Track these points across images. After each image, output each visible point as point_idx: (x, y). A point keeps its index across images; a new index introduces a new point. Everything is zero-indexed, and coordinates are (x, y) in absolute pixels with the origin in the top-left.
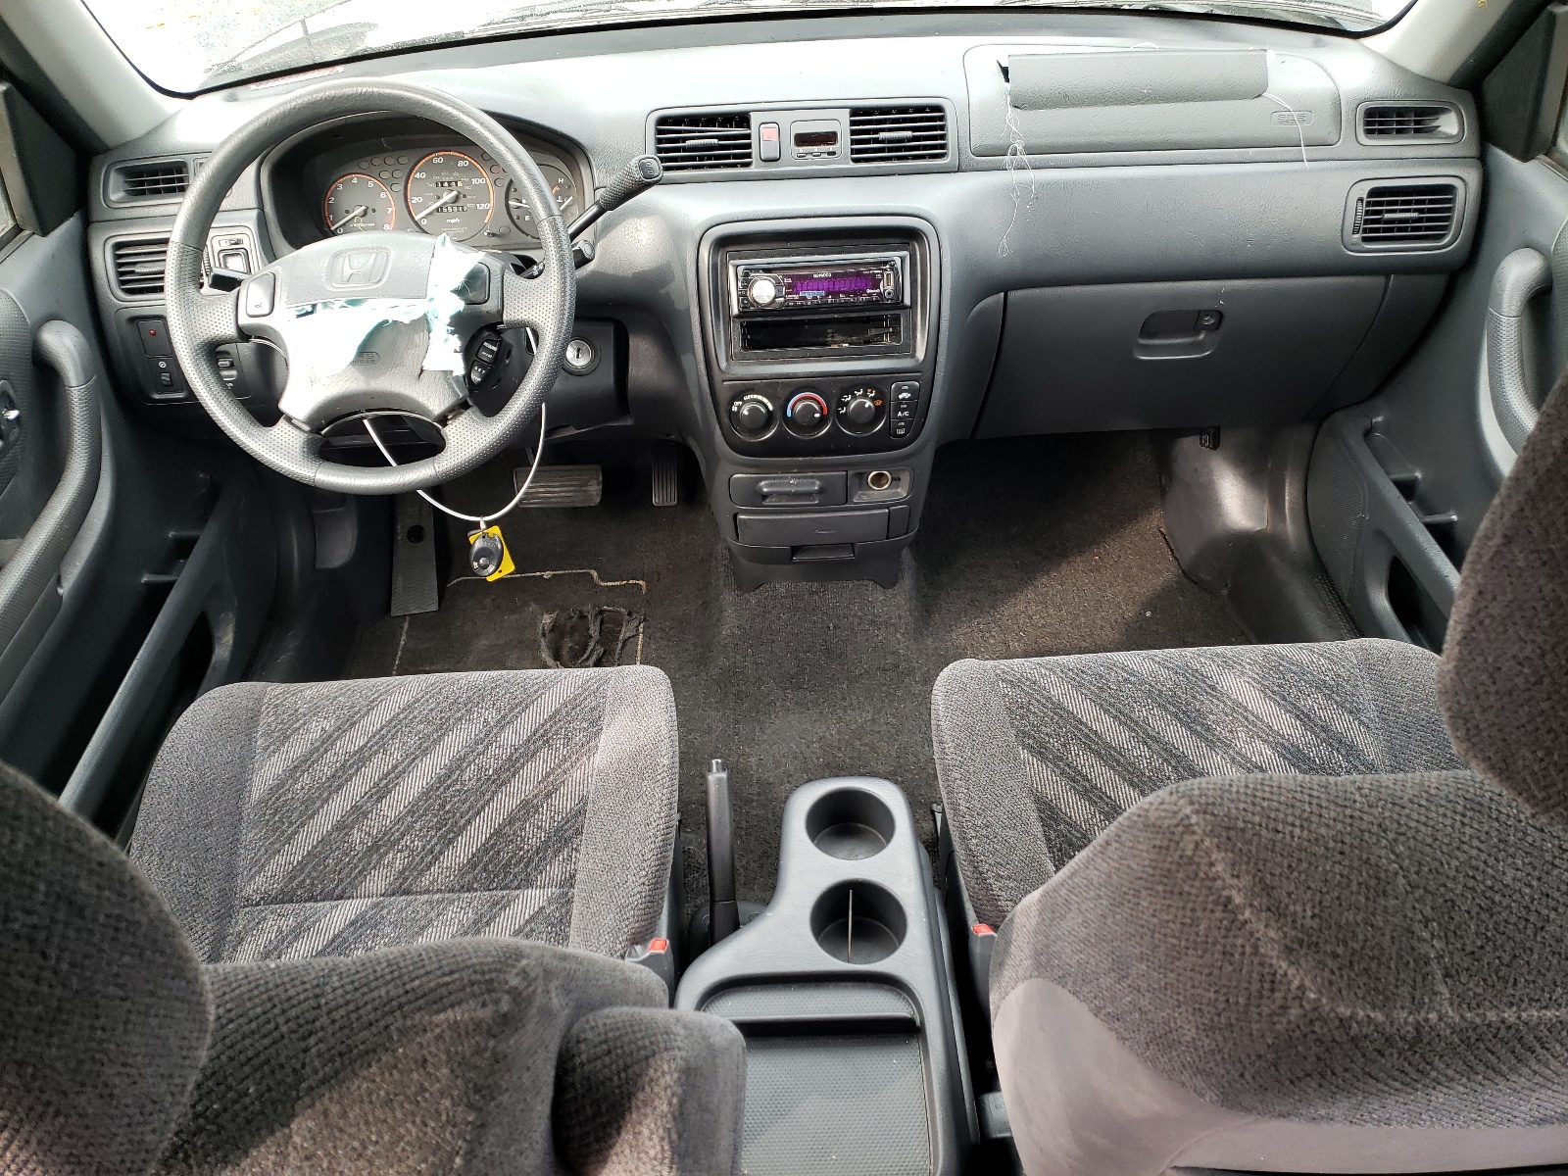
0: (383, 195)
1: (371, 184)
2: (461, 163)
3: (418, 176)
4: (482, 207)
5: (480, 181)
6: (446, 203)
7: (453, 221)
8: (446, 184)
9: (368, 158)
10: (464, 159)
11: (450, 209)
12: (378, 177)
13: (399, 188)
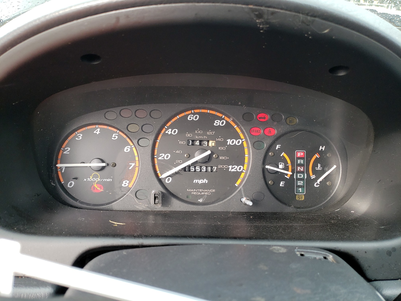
0: (127, 149)
1: (115, 137)
2: (217, 123)
3: (169, 132)
4: (233, 169)
5: (236, 142)
6: (196, 162)
7: (200, 182)
8: (197, 143)
9: (118, 109)
10: (221, 119)
11: (198, 168)
12: (126, 131)
13: (147, 142)
